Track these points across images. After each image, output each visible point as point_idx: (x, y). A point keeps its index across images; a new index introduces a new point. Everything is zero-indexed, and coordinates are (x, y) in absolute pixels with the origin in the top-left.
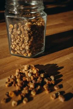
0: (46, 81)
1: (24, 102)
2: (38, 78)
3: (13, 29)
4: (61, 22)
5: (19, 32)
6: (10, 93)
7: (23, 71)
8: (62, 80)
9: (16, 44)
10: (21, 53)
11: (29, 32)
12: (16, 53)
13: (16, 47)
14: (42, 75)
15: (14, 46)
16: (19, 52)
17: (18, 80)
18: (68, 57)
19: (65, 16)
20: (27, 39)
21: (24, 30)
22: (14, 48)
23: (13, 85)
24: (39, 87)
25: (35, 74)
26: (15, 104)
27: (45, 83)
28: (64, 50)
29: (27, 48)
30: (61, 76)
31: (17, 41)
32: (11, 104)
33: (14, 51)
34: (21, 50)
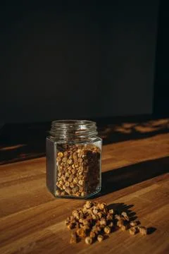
0: (118, 218)
1: (100, 239)
2: (107, 215)
3: (62, 158)
4: (109, 157)
5: (70, 162)
6: (78, 232)
7: (84, 210)
8: (137, 217)
9: (64, 178)
10: (71, 193)
11: (83, 161)
12: (63, 194)
13: (64, 184)
14: (112, 211)
15: (61, 182)
16: (68, 191)
17: (81, 221)
18: (136, 195)
19: (111, 150)
20: (81, 169)
21: (78, 158)
22: (62, 186)
23: (77, 226)
24: (112, 224)
25: (103, 211)
26: (89, 241)
27: (117, 220)
28: (127, 188)
29: (81, 182)
30: (135, 213)
31: (67, 174)
32: (85, 243)
33: (60, 191)
34: (72, 186)
